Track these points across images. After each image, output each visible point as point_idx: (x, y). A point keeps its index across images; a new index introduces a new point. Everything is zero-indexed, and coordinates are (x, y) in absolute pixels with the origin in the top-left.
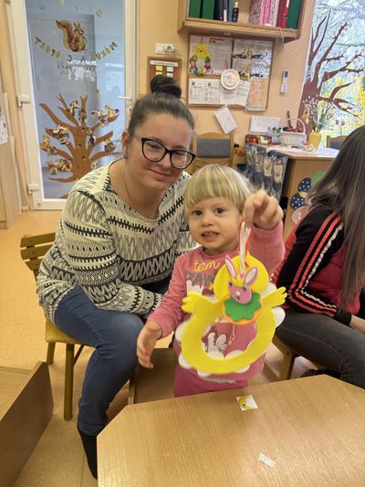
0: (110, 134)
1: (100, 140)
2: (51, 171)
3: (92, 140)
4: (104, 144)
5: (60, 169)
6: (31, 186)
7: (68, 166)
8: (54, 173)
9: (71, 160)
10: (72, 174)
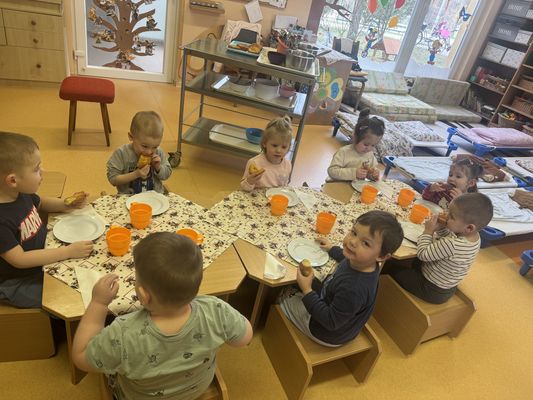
0: (153, 12)
1: (143, 16)
2: (96, 40)
3: (135, 15)
4: (146, 20)
5: (104, 39)
6: (77, 53)
7: (112, 37)
8: (98, 42)
9: (115, 30)
10: (115, 45)
